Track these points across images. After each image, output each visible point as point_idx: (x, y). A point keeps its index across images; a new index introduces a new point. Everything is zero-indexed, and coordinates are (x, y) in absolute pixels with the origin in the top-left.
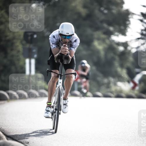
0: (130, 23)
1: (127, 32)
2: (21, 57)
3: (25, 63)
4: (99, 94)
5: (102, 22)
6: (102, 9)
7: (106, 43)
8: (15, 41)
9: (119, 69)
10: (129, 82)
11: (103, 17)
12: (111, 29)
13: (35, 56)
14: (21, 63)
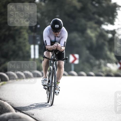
0: (117, 15)
1: (115, 21)
2: (27, 43)
3: (30, 49)
4: (92, 73)
5: (94, 13)
6: (94, 3)
7: (98, 32)
8: (22, 30)
9: (108, 53)
10: (116, 63)
11: (94, 10)
12: (102, 19)
13: (39, 43)
14: (27, 49)
